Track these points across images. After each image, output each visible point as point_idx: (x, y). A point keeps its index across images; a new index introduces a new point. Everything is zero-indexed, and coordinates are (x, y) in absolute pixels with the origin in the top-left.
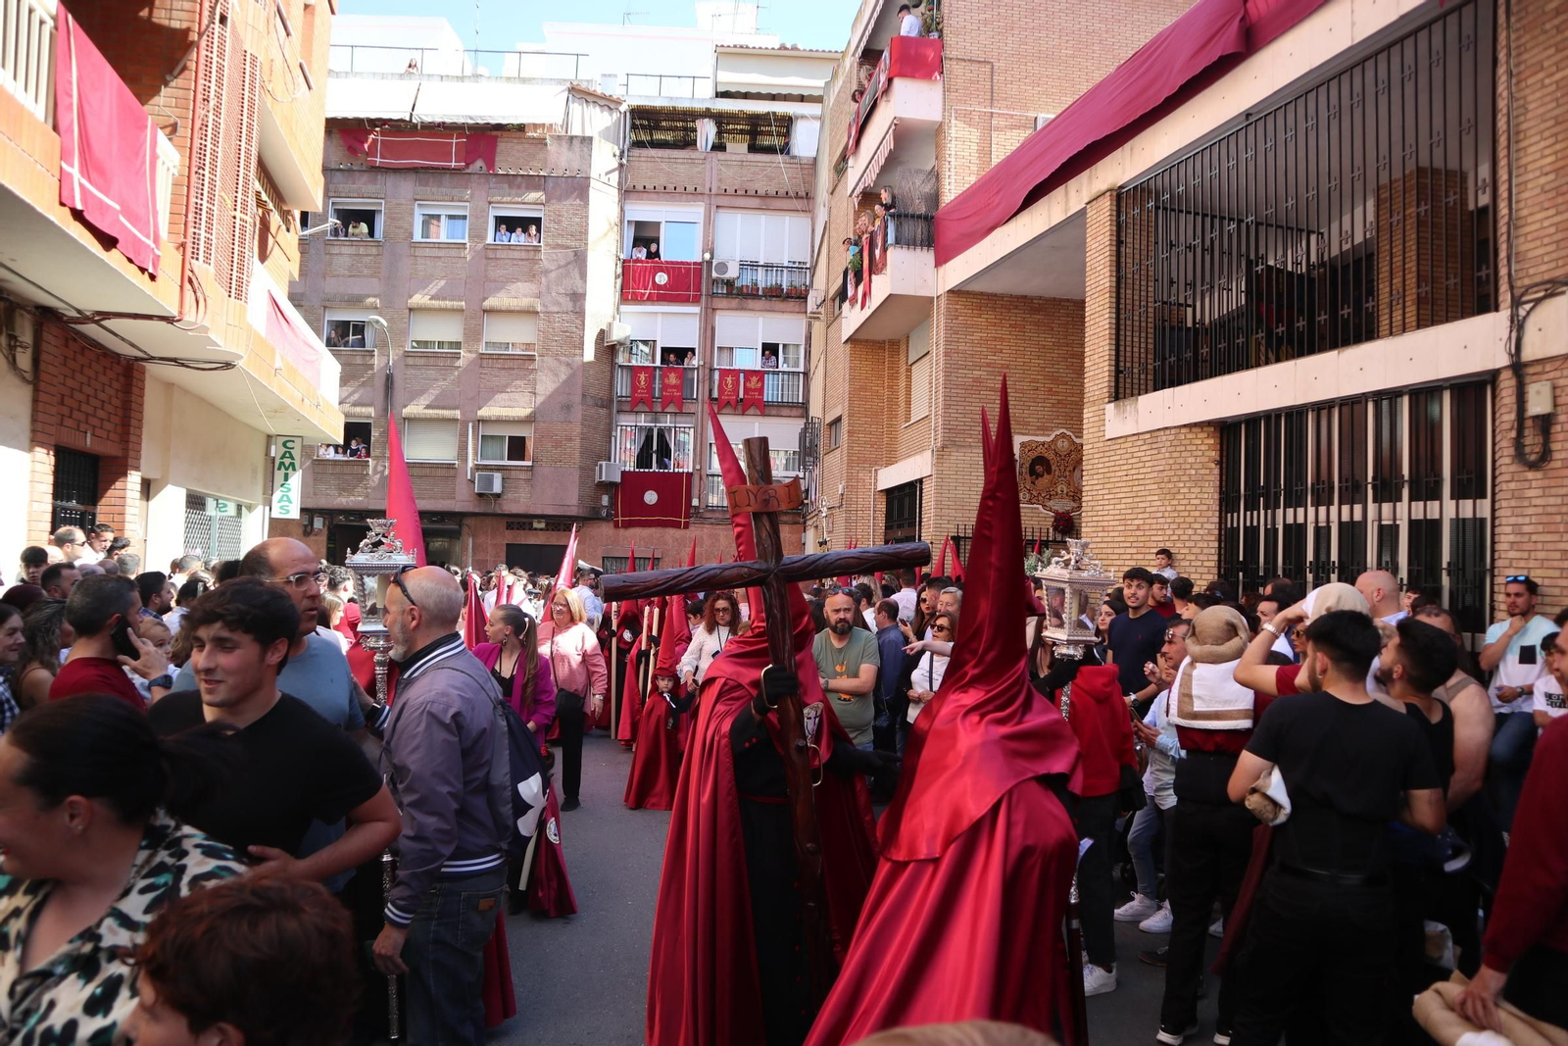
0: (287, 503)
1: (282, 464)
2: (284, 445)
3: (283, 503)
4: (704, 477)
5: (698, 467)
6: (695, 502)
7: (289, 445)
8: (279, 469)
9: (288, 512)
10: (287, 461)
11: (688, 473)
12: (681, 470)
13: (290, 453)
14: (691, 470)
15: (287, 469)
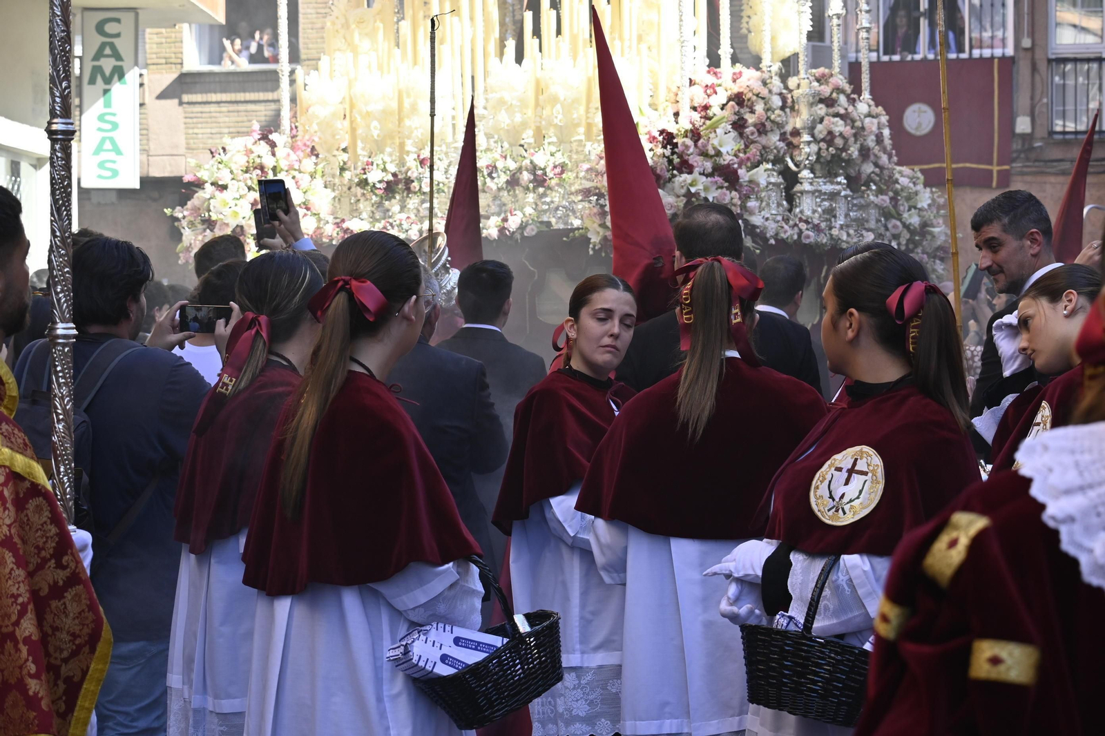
0: (112, 156)
1: (97, 70)
2: (100, 28)
3: (104, 156)
4: (1042, 66)
5: (1027, 43)
6: (1023, 125)
7: (110, 28)
8: (92, 81)
9: (115, 173)
10: (108, 64)
11: (1003, 59)
12: (987, 53)
13: (112, 46)
14: (1010, 51)
15: (108, 81)
